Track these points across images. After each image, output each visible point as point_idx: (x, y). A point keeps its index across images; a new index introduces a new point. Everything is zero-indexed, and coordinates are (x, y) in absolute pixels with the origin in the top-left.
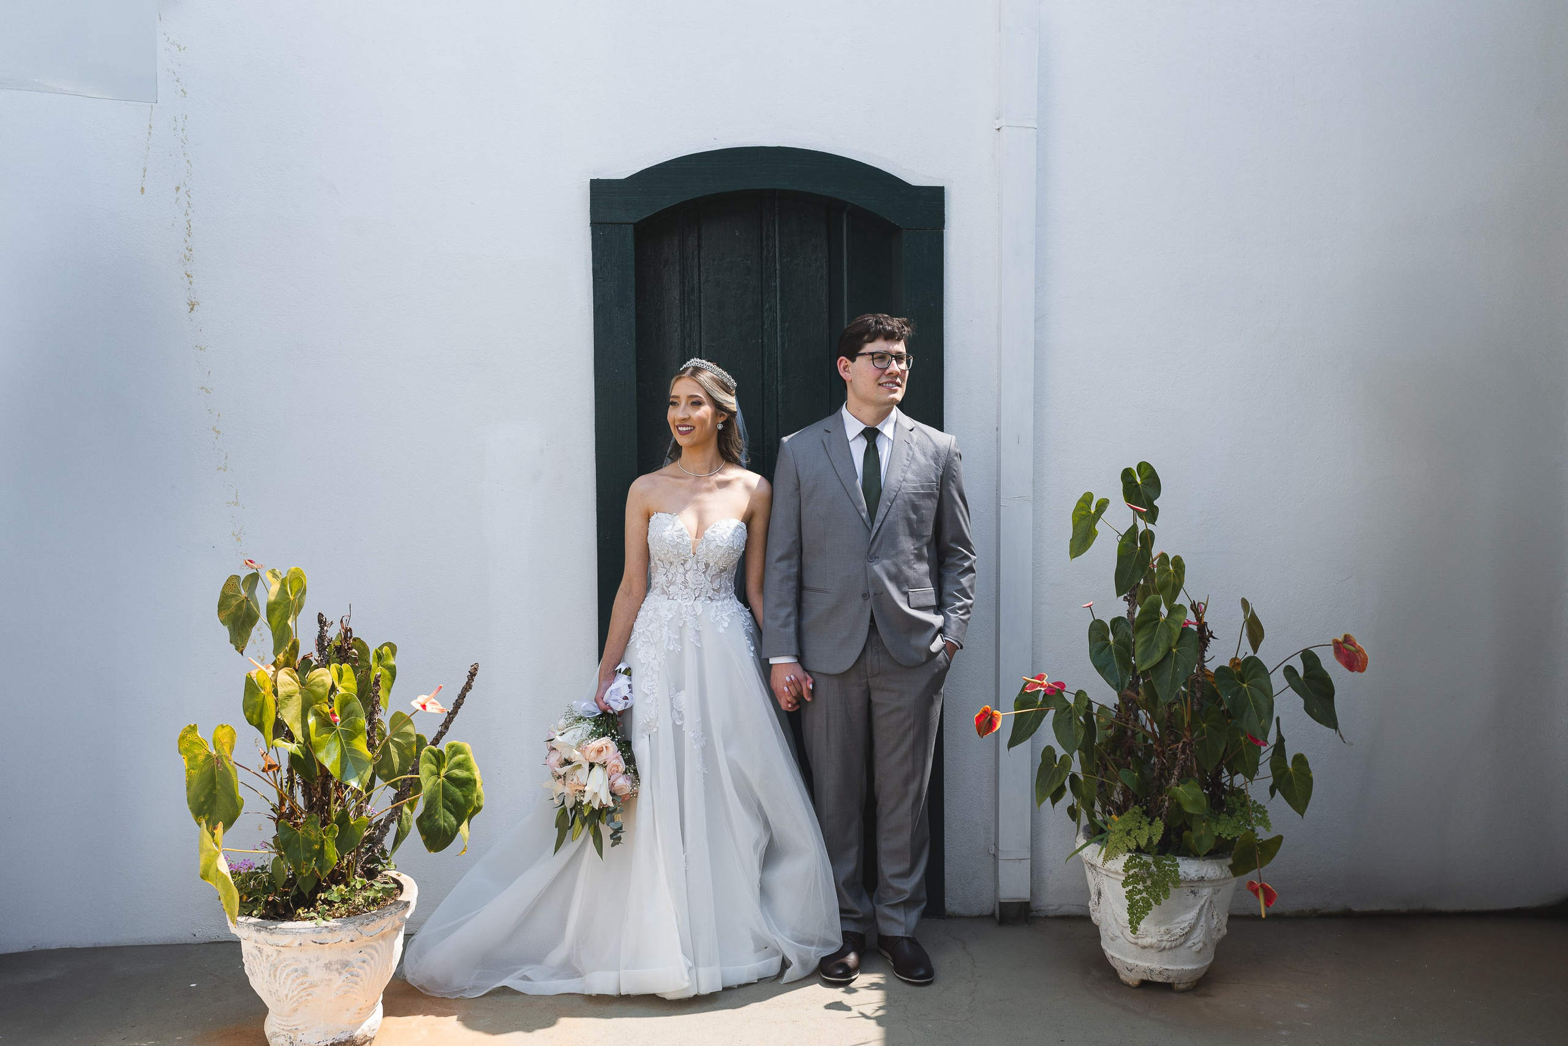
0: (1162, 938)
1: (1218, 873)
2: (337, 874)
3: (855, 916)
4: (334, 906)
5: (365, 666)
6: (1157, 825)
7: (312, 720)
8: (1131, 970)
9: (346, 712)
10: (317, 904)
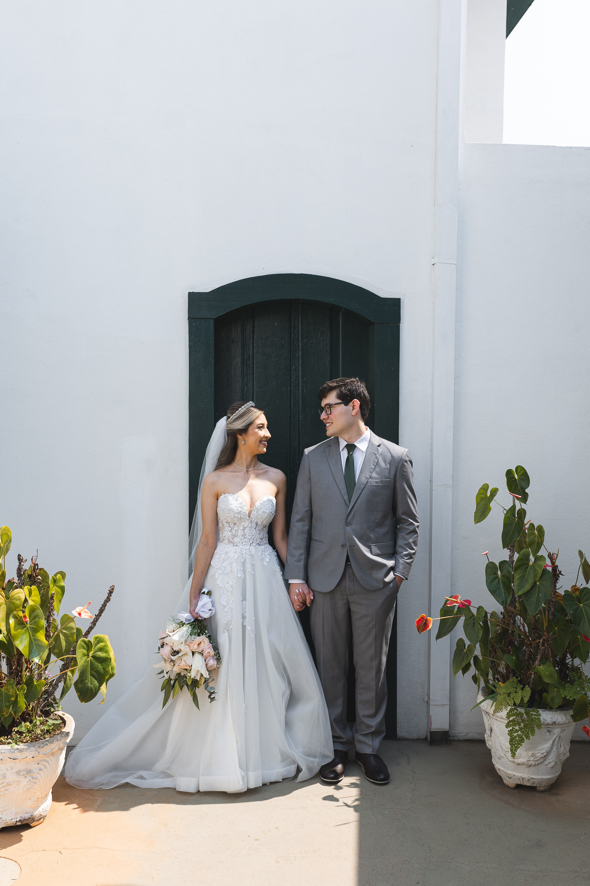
0: (529, 759)
1: (564, 719)
2: (25, 714)
3: (342, 740)
4: (23, 735)
5: (46, 586)
6: (527, 690)
7: (12, 621)
8: (510, 778)
9: (33, 615)
10: (13, 734)
